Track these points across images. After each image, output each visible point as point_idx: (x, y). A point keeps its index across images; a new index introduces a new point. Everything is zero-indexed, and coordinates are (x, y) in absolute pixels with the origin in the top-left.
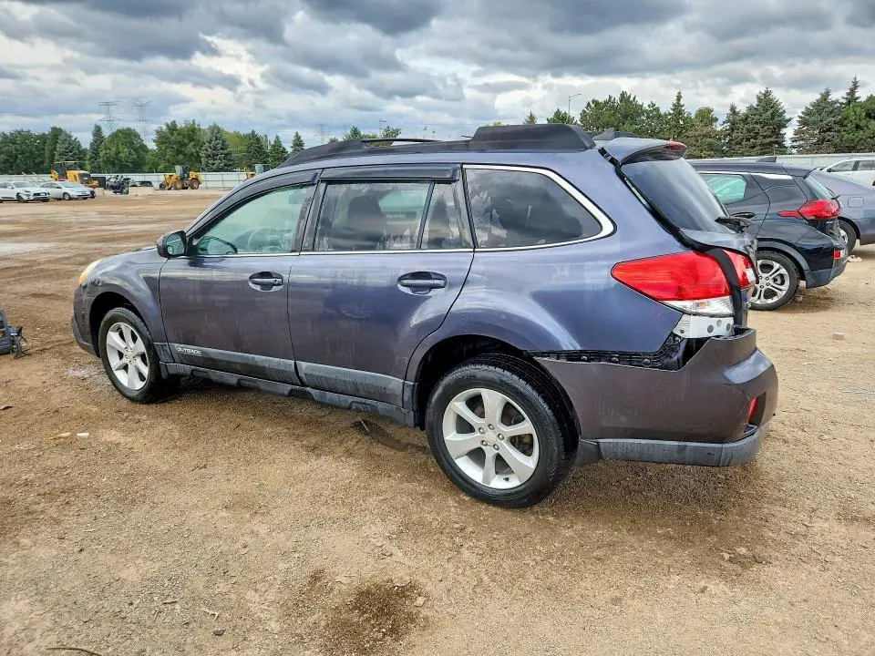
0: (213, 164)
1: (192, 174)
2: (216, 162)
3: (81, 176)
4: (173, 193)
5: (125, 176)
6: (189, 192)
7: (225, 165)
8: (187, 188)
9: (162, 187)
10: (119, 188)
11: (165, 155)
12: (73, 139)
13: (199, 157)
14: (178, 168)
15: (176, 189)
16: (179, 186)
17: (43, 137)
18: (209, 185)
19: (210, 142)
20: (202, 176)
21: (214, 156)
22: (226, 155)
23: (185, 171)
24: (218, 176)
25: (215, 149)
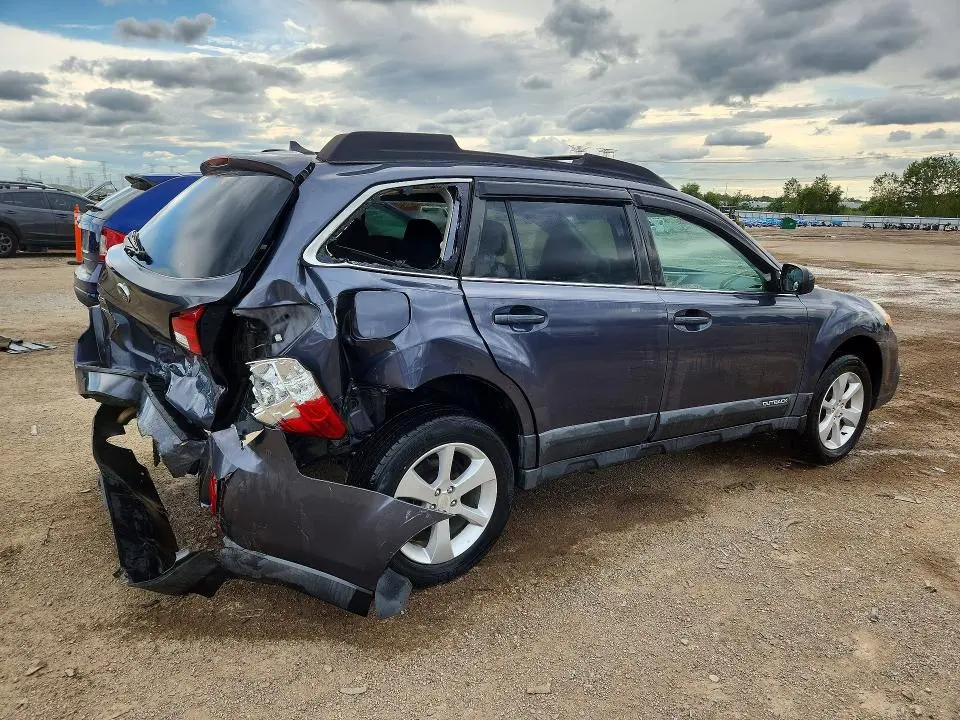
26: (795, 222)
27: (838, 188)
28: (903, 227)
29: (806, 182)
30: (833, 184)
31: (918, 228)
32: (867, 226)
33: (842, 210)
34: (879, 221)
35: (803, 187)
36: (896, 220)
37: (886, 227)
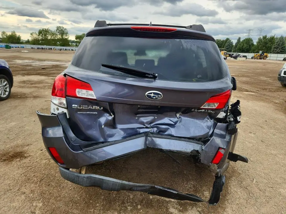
0: (276, 51)
1: (265, 54)
2: (277, 50)
3: (225, 53)
4: (256, 60)
5: (239, 54)
6: (262, 60)
7: (280, 51)
8: (262, 59)
9: (252, 58)
10: (235, 58)
11: (259, 47)
12: (231, 42)
13: (271, 48)
14: (261, 52)
15: (257, 59)
16: (258, 58)
17: (223, 41)
18: (271, 58)
19: (277, 43)
20: (269, 55)
21: (277, 48)
22: (282, 47)
23: (263, 53)
24: (276, 55)
25: (279, 45)
26: (10, 47)
27: (19, 36)
28: (42, 49)
29: (9, 33)
30: (18, 34)
31: (46, 49)
32: (32, 48)
33: (22, 43)
34: (35, 47)
35: (8, 34)
36: (40, 46)
37: (38, 49)
